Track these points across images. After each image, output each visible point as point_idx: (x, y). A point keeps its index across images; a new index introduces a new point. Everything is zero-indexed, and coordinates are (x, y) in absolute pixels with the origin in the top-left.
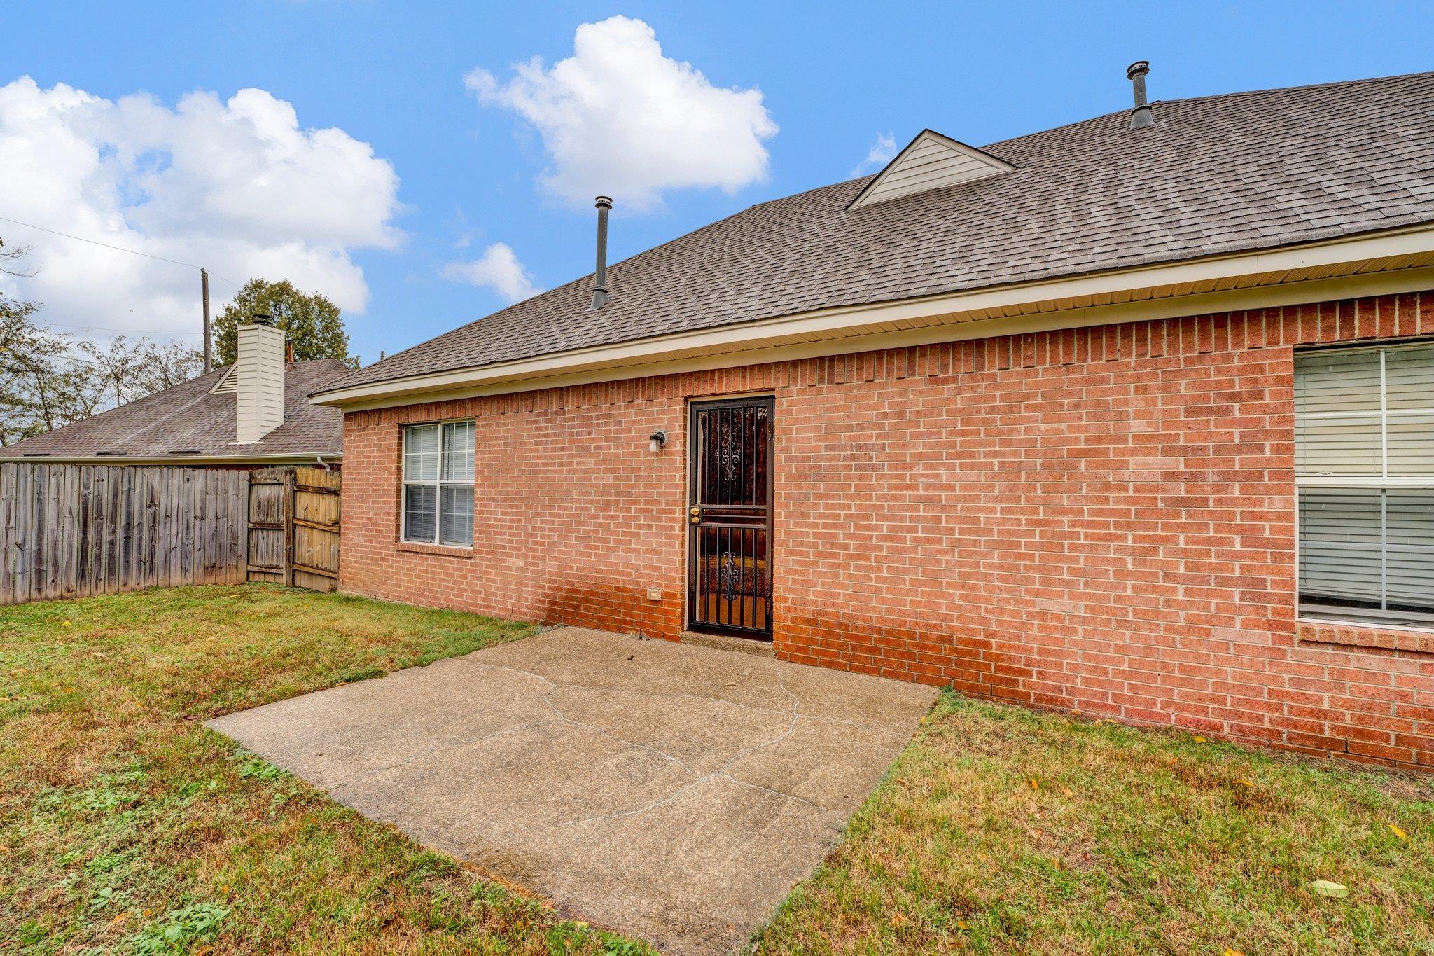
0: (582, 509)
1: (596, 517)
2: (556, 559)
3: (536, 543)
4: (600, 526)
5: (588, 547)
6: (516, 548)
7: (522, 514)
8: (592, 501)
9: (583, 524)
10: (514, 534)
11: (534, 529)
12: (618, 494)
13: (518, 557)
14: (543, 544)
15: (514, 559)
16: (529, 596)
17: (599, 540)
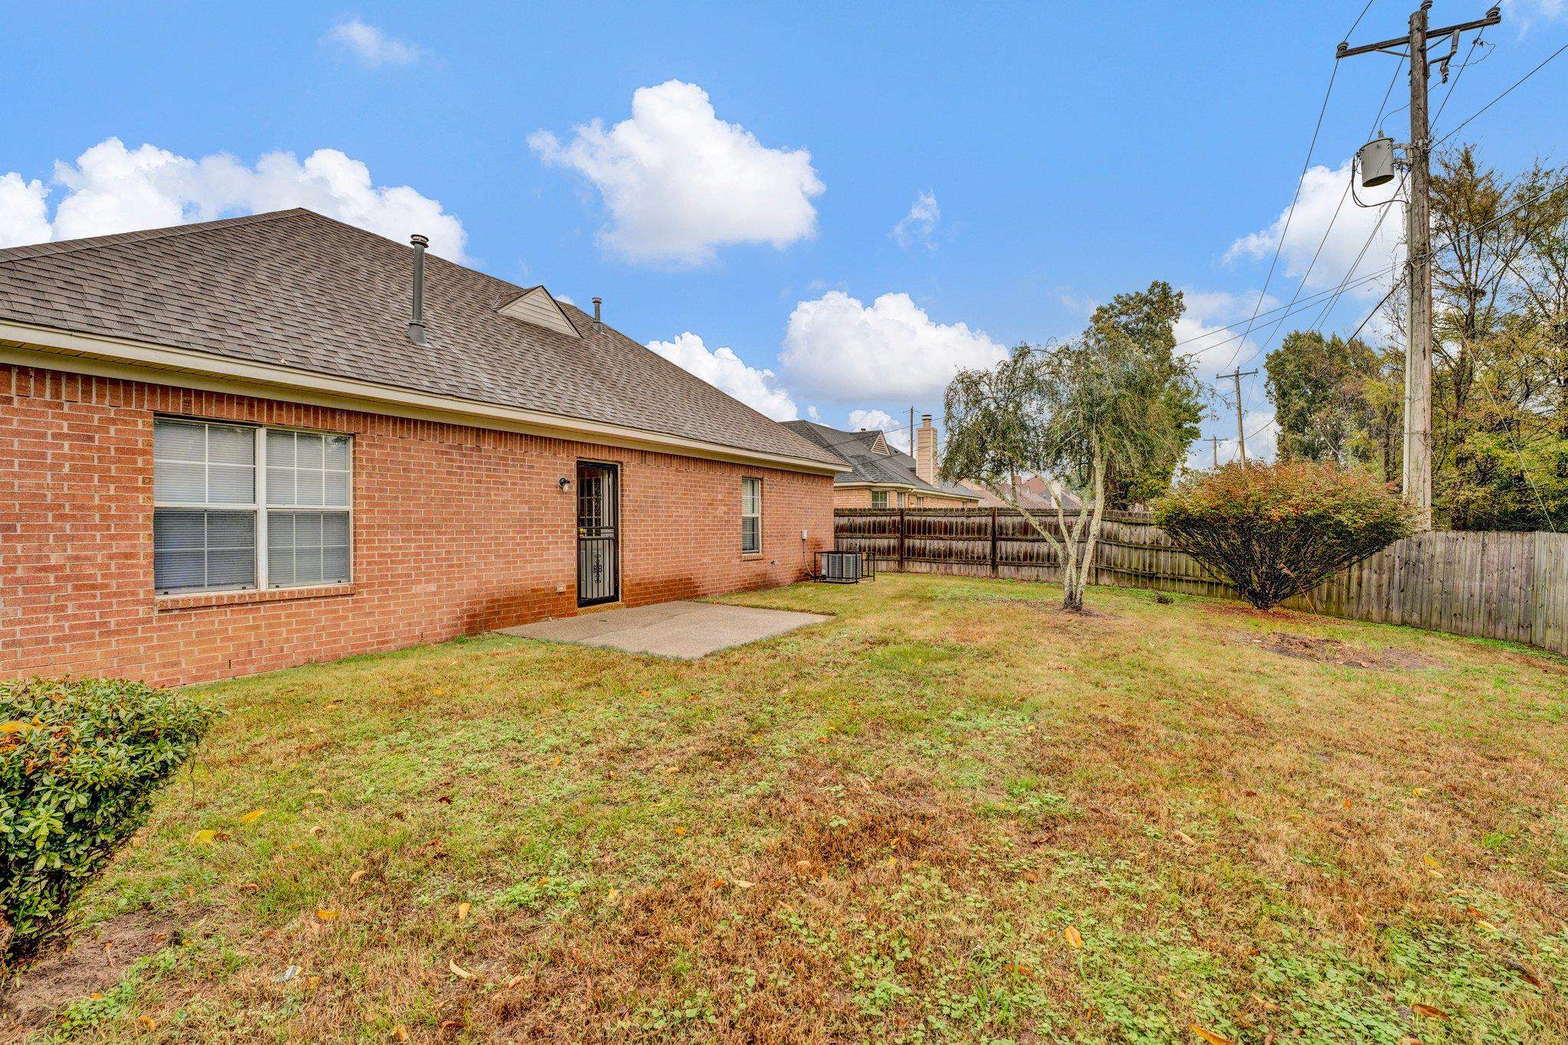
2: (475, 577)
3: (451, 566)
4: (519, 544)
5: (506, 563)
6: (425, 574)
7: (432, 540)
8: (510, 526)
9: (502, 544)
10: (422, 561)
11: (448, 552)
12: (532, 520)
13: (428, 582)
14: (460, 566)
15: (423, 585)
16: (445, 617)
17: (518, 556)
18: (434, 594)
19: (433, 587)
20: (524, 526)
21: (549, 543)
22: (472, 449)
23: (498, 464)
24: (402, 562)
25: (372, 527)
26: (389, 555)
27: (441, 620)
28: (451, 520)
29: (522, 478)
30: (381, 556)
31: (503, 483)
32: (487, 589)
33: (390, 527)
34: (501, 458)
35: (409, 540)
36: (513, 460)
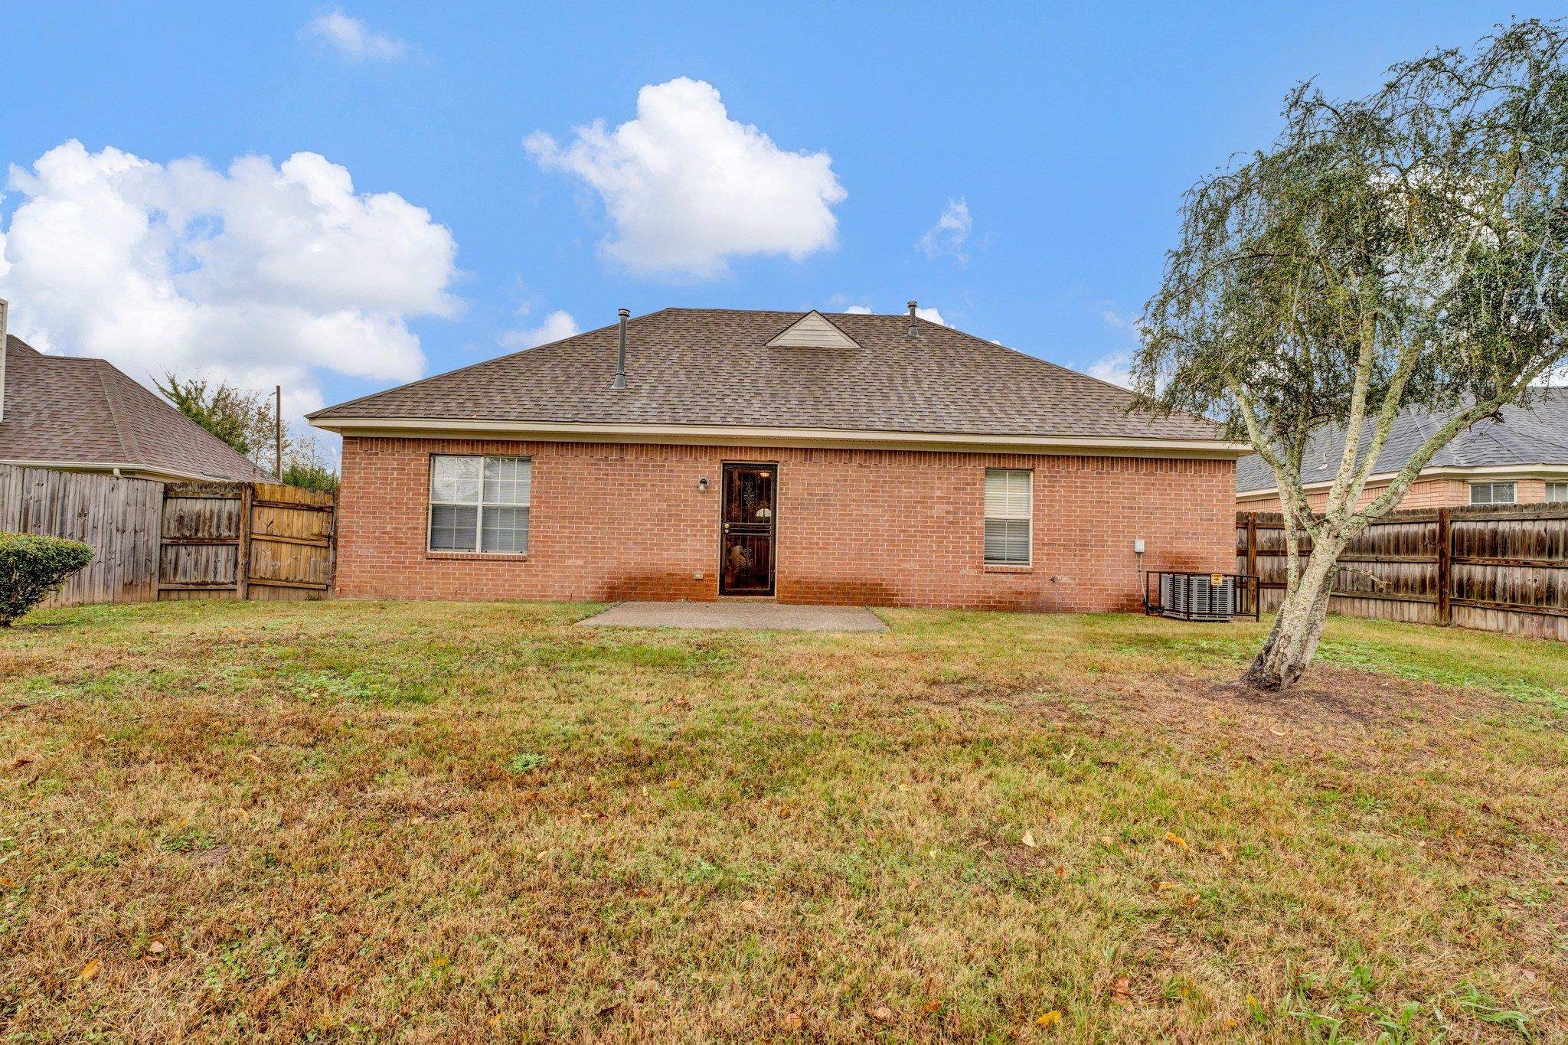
0: (639, 525)
1: (652, 530)
2: (615, 558)
3: (596, 548)
4: (656, 535)
5: (644, 549)
6: (575, 552)
7: (582, 528)
8: (648, 520)
9: (640, 534)
10: (574, 542)
11: (594, 538)
12: (670, 515)
13: (577, 558)
14: (603, 548)
15: (574, 560)
16: (589, 585)
17: (654, 545)
18: (581, 567)
19: (581, 562)
20: (662, 520)
21: (687, 535)
22: (616, 460)
23: (638, 470)
24: (558, 542)
25: (540, 517)
26: (550, 537)
27: (586, 588)
28: (597, 514)
29: (661, 481)
30: (544, 537)
31: (643, 485)
32: (625, 568)
33: (550, 518)
34: (642, 465)
35: (565, 527)
36: (653, 466)
